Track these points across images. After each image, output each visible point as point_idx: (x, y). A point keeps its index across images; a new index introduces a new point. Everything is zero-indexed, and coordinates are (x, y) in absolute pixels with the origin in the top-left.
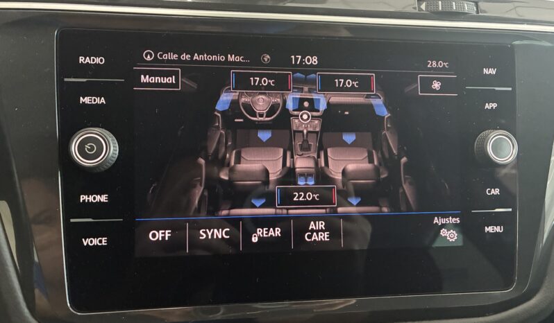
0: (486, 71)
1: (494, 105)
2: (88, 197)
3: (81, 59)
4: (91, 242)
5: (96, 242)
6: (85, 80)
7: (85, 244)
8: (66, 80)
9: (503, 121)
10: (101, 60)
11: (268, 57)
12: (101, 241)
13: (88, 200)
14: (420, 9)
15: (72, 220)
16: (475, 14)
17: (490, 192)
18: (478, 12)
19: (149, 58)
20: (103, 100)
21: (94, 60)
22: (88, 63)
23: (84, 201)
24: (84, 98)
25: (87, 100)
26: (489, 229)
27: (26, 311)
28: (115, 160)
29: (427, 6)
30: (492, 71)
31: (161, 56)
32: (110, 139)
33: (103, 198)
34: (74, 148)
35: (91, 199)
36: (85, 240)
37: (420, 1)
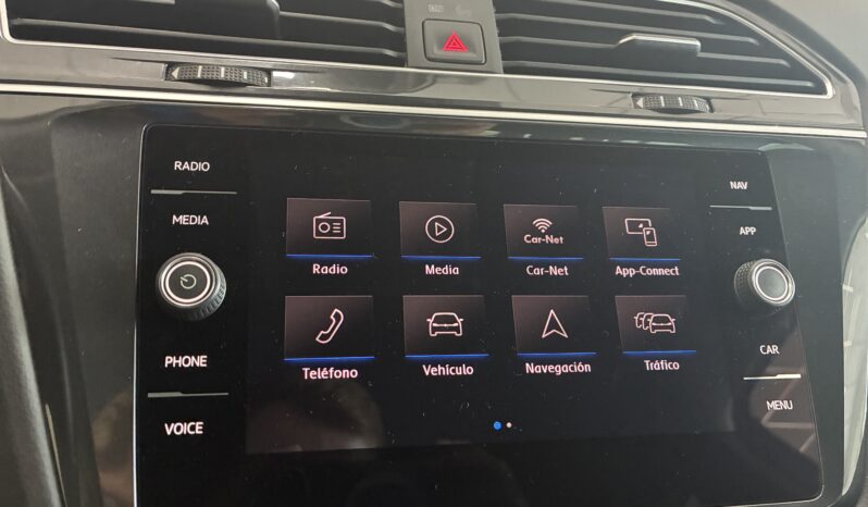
0: (733, 185)
1: (752, 230)
2: (177, 359)
3: (177, 165)
4: (179, 429)
5: (185, 428)
6: (180, 192)
7: (169, 433)
8: (153, 192)
9: (767, 251)
10: (205, 167)
12: (193, 428)
13: (177, 364)
14: (637, 107)
15: (150, 395)
16: (707, 112)
17: (765, 350)
18: (712, 110)
20: (205, 220)
21: (194, 166)
22: (186, 170)
23: (170, 365)
24: (178, 217)
25: (182, 219)
26: (773, 405)
28: (213, 310)
29: (644, 103)
30: (743, 186)
33: (201, 361)
35: (181, 361)
36: (169, 426)
37: (636, 96)
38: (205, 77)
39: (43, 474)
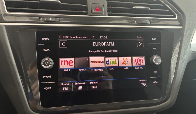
0: (153, 39)
1: (155, 48)
3: (43, 39)
4: (47, 89)
5: (48, 88)
6: (44, 44)
7: (45, 89)
8: (39, 44)
9: (158, 53)
10: (48, 39)
11: (94, 37)
12: (49, 88)
15: (41, 83)
16: (149, 23)
17: (154, 72)
18: (150, 23)
19: (61, 38)
20: (49, 50)
21: (46, 39)
23: (44, 77)
24: (44, 49)
25: (45, 50)
26: (155, 82)
27: (29, 108)
28: (53, 66)
29: (136, 22)
30: (155, 39)
31: (64, 37)
32: (52, 61)
33: (50, 77)
34: (42, 63)
35: (46, 77)
37: (135, 20)
38: (47, 20)
39: (24, 97)
